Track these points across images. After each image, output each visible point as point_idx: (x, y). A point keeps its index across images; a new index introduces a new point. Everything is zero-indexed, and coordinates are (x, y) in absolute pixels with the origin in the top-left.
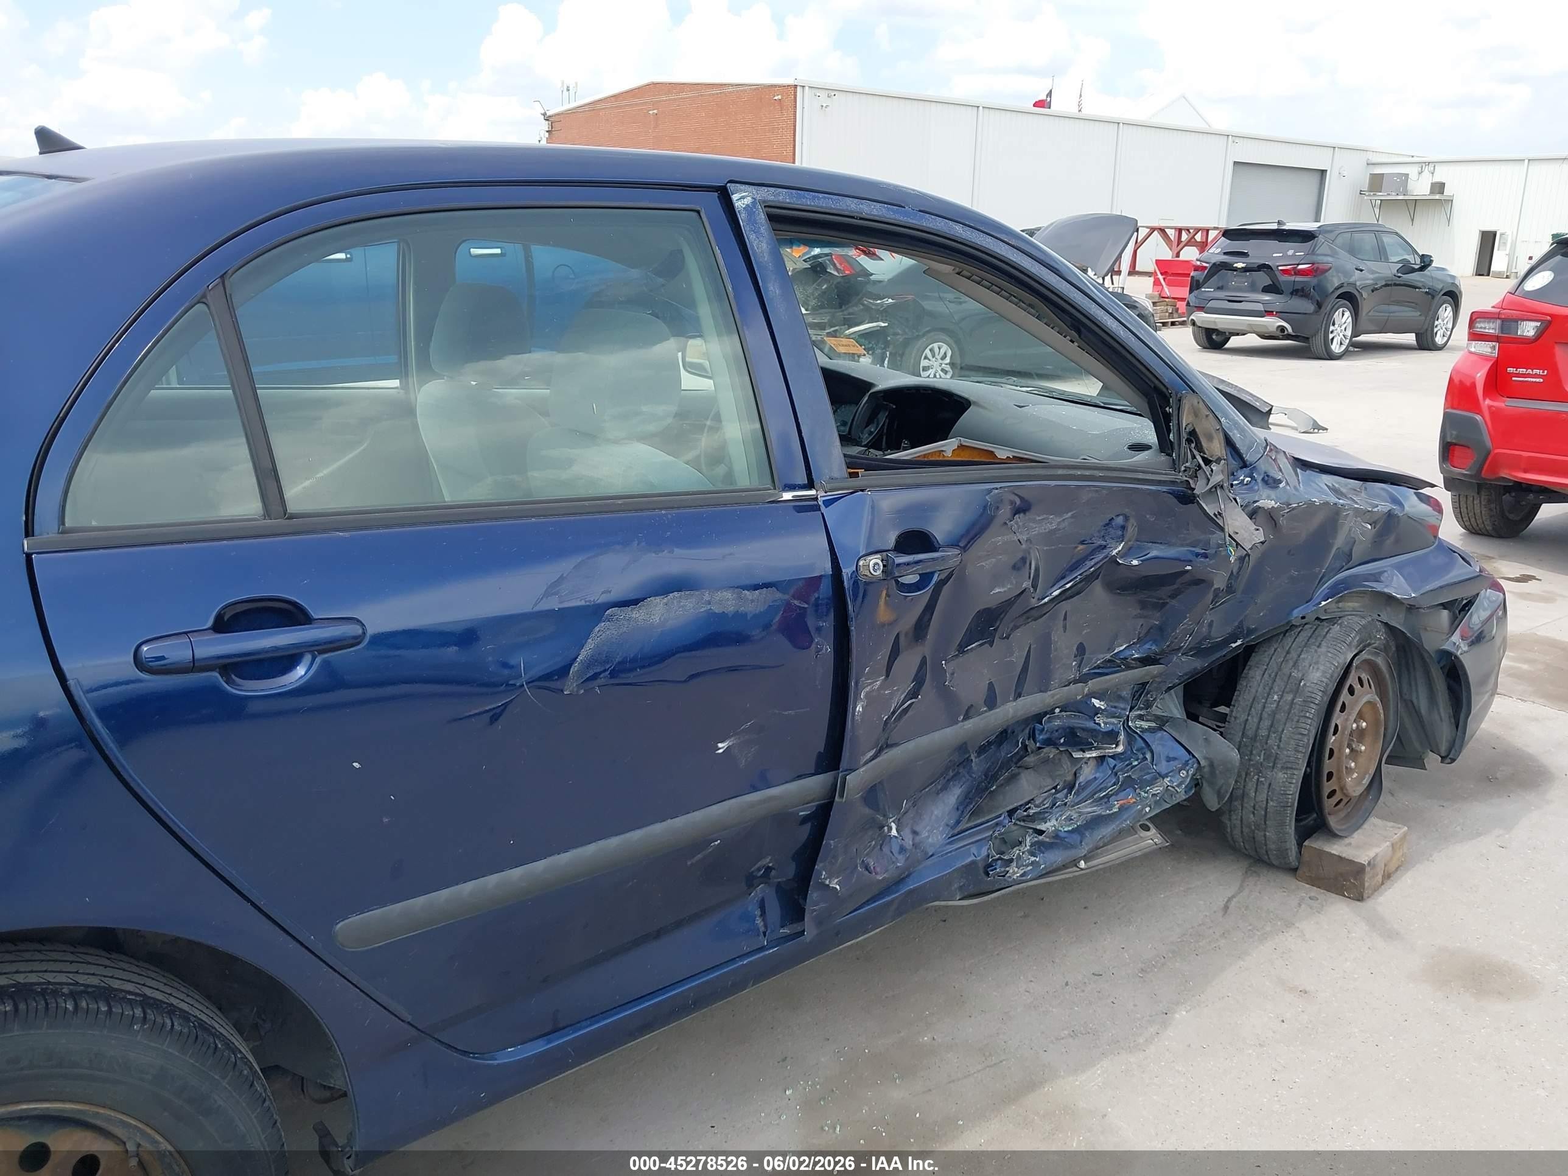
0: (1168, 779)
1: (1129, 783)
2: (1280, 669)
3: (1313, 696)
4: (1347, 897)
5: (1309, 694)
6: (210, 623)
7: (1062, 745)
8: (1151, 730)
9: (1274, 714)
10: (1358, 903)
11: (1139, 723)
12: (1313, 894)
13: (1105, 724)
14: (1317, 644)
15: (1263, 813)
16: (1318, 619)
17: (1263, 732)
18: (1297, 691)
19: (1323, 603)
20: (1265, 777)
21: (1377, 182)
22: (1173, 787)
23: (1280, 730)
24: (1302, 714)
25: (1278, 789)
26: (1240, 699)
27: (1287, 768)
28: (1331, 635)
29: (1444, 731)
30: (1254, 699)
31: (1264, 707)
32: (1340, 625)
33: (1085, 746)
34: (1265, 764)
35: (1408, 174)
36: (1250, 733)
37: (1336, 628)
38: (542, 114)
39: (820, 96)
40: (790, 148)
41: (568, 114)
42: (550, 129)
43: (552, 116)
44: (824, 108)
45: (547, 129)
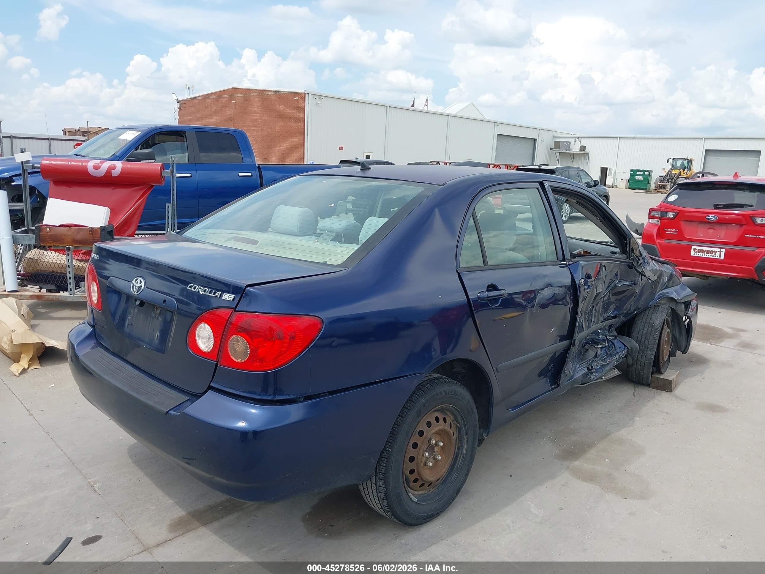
0: (620, 354)
1: (611, 355)
2: (646, 320)
3: (658, 328)
4: (667, 391)
5: (656, 327)
6: (486, 289)
7: (591, 343)
8: (612, 339)
9: (646, 333)
10: (670, 393)
11: (609, 338)
12: (656, 391)
13: (602, 337)
14: (656, 313)
15: (644, 365)
16: (654, 306)
17: (643, 340)
18: (652, 327)
19: (658, 300)
20: (644, 353)
21: (557, 145)
22: (621, 356)
23: (648, 338)
24: (655, 333)
26: (635, 330)
27: (651, 350)
28: (660, 310)
29: (684, 343)
30: (639, 330)
31: (643, 332)
32: (661, 307)
33: (598, 344)
35: (570, 142)
37: (660, 308)
38: (176, 100)
39: (316, 99)
40: (302, 122)
41: (190, 100)
42: (180, 107)
43: (181, 101)
44: (318, 104)
45: (178, 107)
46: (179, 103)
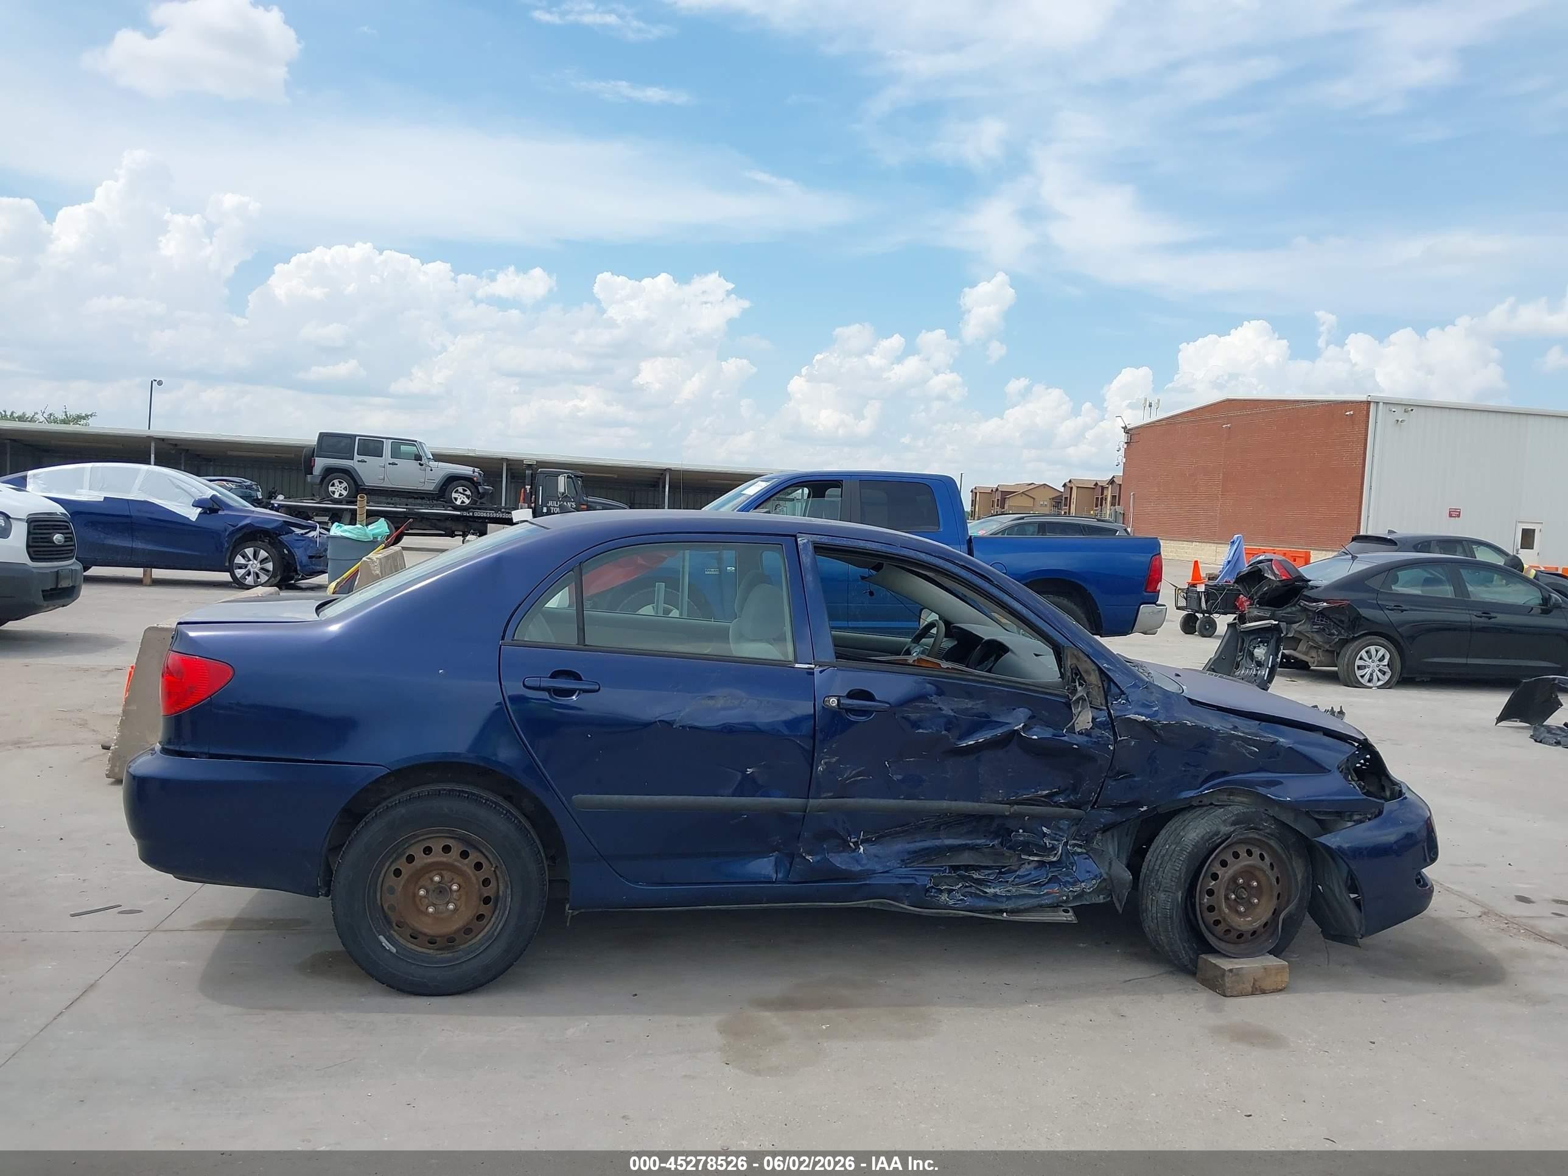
0: (1084, 884)
1: (1056, 880)
4: (1218, 993)
5: (1185, 846)
6: (549, 675)
8: (1080, 852)
9: (1164, 855)
10: (1222, 997)
11: (1074, 848)
13: (1050, 843)
16: (1212, 803)
18: (1179, 843)
19: (1206, 792)
22: (1086, 889)
23: (1165, 866)
24: (1178, 857)
25: (1161, 905)
28: (1214, 814)
30: (1156, 848)
31: (1160, 851)
33: (1031, 853)
34: (1155, 888)
36: (1150, 868)
38: (1123, 428)
39: (1394, 411)
40: (1360, 461)
41: (1147, 427)
42: (1129, 441)
43: (1132, 429)
44: (1399, 422)
45: (1126, 441)
46: (1128, 433)
